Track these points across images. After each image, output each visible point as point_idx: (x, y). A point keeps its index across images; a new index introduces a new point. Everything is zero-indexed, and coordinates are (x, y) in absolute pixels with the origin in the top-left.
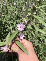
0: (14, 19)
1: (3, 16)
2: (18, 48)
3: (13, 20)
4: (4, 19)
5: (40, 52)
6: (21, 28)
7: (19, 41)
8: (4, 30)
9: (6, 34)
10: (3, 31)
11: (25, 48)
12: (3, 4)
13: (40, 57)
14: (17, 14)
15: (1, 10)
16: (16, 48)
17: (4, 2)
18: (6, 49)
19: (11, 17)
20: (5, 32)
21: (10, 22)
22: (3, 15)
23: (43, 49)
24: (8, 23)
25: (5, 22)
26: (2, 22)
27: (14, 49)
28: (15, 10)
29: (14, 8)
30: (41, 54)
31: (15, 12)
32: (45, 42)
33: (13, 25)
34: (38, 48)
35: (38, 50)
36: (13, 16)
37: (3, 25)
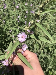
0: (17, 25)
1: (4, 22)
2: (21, 61)
3: (16, 27)
4: (5, 25)
5: (49, 65)
6: (22, 38)
7: (21, 53)
8: (5, 38)
9: (8, 43)
10: (4, 40)
11: (28, 61)
12: (3, 8)
13: (50, 71)
14: (20, 19)
15: (1, 15)
16: (17, 61)
17: (5, 5)
18: (7, 63)
19: (13, 23)
20: (6, 41)
21: (12, 29)
22: (4, 20)
23: (53, 61)
24: (10, 31)
25: (7, 28)
26: (3, 29)
27: (16, 62)
28: (18, 14)
29: (17, 12)
30: (50, 67)
31: (18, 17)
32: (55, 52)
33: (16, 32)
34: (46, 60)
35: (47, 63)
36: (16, 22)
37: (4, 33)
